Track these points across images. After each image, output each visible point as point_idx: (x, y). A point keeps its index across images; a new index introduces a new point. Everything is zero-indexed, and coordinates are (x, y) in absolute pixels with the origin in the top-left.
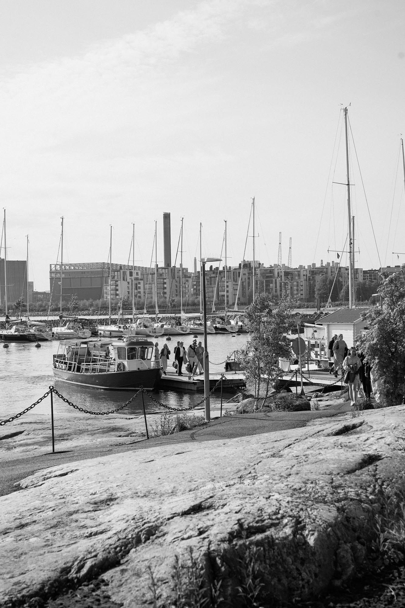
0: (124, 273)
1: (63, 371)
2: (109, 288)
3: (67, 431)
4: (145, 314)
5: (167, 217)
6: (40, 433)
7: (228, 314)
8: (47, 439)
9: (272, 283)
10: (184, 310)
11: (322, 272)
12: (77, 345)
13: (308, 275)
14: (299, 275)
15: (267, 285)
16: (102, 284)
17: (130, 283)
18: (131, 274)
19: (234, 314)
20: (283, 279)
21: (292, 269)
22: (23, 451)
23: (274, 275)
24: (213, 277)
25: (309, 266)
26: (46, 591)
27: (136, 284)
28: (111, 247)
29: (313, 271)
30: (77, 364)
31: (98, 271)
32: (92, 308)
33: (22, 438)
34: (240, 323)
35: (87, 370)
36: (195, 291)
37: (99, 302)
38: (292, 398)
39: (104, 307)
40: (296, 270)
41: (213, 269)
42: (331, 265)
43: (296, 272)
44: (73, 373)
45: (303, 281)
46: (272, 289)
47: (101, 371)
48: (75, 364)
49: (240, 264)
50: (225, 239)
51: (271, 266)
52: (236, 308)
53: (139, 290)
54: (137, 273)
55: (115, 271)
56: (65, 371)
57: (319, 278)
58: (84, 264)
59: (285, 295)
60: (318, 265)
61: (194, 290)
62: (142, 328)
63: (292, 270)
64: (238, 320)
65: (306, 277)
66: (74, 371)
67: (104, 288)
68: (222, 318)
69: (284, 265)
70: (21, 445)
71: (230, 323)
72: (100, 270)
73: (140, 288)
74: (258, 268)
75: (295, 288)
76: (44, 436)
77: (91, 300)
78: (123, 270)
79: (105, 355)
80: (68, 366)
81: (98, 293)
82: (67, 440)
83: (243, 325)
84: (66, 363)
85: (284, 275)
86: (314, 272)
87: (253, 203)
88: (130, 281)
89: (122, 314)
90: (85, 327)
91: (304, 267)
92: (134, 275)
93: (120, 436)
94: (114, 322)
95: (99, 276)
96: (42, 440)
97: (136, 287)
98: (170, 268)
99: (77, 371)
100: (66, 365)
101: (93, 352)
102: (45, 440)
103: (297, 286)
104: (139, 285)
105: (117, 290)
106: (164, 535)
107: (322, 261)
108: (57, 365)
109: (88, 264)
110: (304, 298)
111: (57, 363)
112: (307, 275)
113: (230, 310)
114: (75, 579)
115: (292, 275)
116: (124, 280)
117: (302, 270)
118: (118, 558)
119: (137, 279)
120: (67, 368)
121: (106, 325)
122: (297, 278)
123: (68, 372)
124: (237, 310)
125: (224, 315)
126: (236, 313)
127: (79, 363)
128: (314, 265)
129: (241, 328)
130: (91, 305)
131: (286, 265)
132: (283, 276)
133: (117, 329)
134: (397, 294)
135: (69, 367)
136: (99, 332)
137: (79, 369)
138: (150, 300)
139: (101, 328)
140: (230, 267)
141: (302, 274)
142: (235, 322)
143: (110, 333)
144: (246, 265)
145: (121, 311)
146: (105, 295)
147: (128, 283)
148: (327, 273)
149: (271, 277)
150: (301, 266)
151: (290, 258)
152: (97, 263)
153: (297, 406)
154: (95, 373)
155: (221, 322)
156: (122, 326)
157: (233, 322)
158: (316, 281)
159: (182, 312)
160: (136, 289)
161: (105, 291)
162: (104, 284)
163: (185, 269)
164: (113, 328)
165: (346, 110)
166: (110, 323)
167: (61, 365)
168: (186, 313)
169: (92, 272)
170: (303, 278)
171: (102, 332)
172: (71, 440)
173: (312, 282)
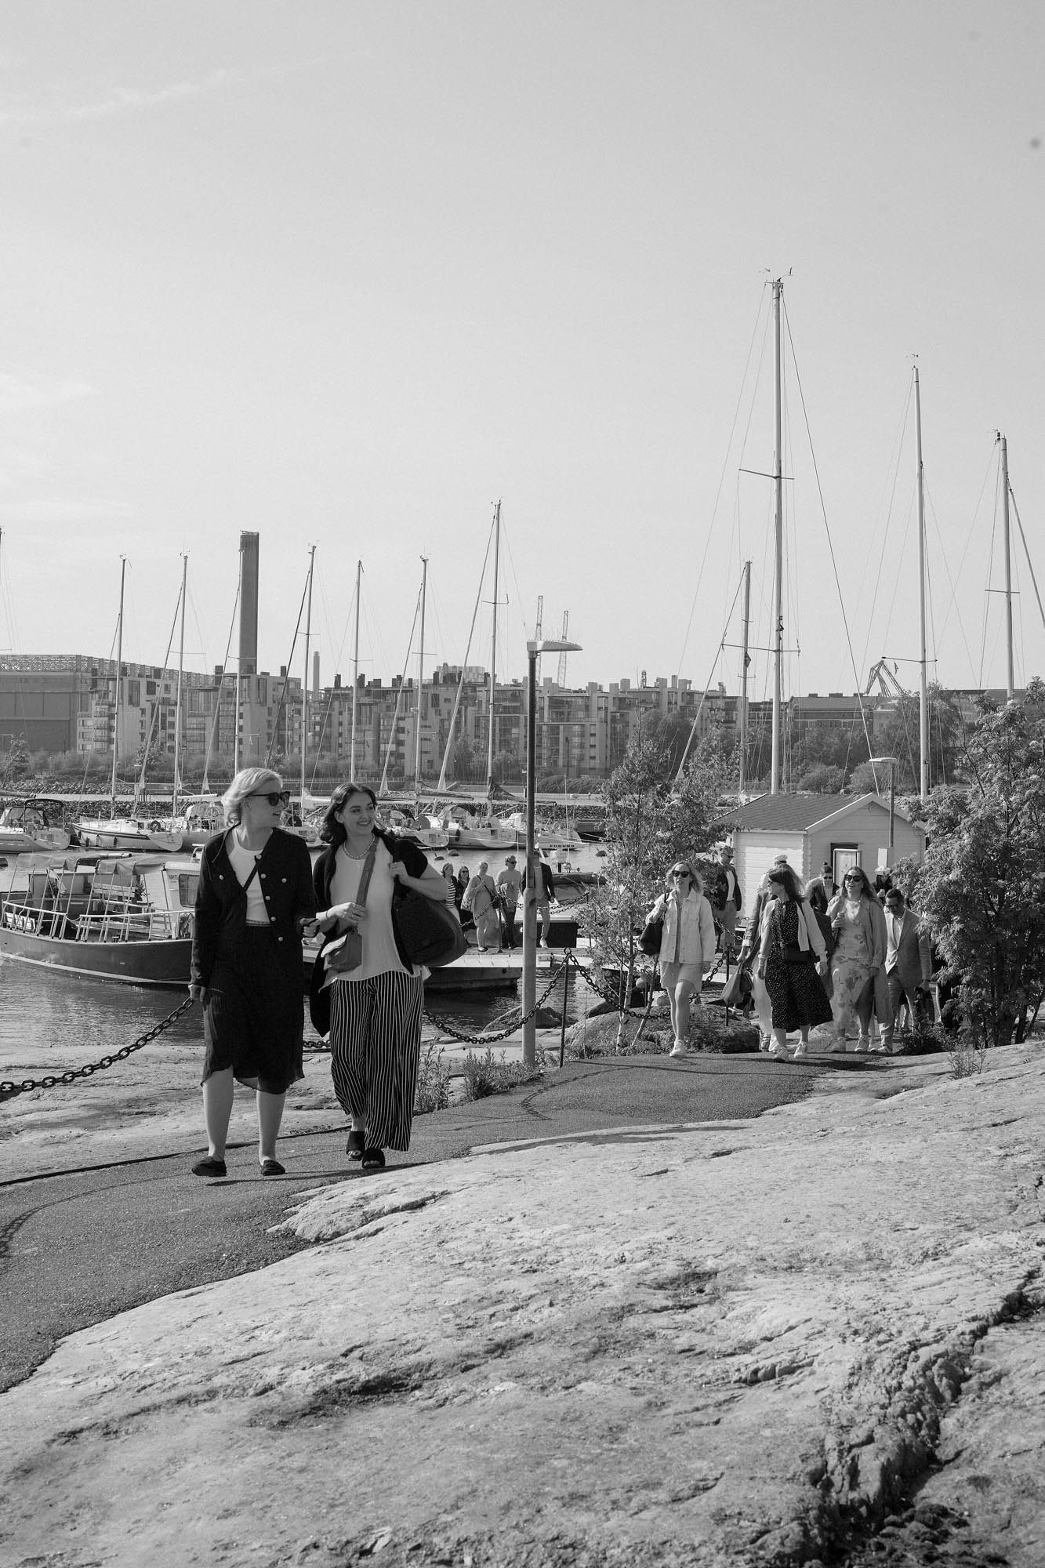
0: (134, 687)
1: (27, 934)
2: (90, 722)
3: (141, 1091)
4: (206, 792)
5: (250, 544)
6: (69, 1095)
7: (424, 800)
8: (96, 1112)
9: (517, 725)
10: (307, 786)
11: (643, 701)
12: (65, 867)
13: (611, 708)
14: (587, 708)
15: (505, 731)
16: (72, 713)
17: (148, 712)
18: (151, 689)
19: (435, 800)
20: (546, 715)
21: (569, 691)
22: (47, 1143)
23: (522, 705)
24: (365, 704)
25: (614, 686)
26: (819, 1541)
27: (164, 715)
28: (121, 615)
29: (622, 700)
30: (66, 918)
31: (63, 678)
32: (45, 774)
33: (24, 1108)
34: (454, 826)
35: (94, 933)
36: (317, 739)
37: (63, 758)
38: (712, 1017)
39: (77, 773)
40: (579, 695)
41: (366, 684)
42: (669, 685)
43: (580, 699)
44: (56, 940)
45: (598, 724)
46: (517, 740)
47: (134, 936)
48: (61, 917)
49: (436, 675)
50: (422, 606)
51: (515, 681)
52: (442, 786)
53: (171, 731)
54: (167, 688)
55: (109, 680)
56: (34, 936)
57: (637, 717)
58: (25, 657)
59: (704, 750)
60: (635, 685)
61: (314, 736)
62: (199, 830)
63: (569, 694)
64: (450, 818)
65: (606, 712)
66: (57, 934)
67: (79, 721)
68: (407, 812)
69: (550, 679)
70: (31, 1126)
71: (427, 825)
72: (68, 673)
73: (172, 725)
74: (482, 686)
75: (576, 740)
76: (84, 1102)
77: (42, 753)
78: (130, 678)
79: (133, 895)
80: (41, 920)
81: (65, 736)
82: (152, 1114)
83: (461, 829)
84: (34, 915)
85: (550, 707)
86: (625, 700)
87: (498, 517)
88: (147, 706)
89: (144, 792)
90: (51, 822)
91: (601, 686)
92: (160, 692)
93: (299, 1108)
94: (123, 812)
95: (64, 690)
96: (83, 1113)
97: (163, 723)
98: (253, 677)
99: (66, 937)
100: (36, 919)
101: (97, 887)
102: (91, 1113)
103: (582, 735)
104: (169, 719)
105: (111, 729)
106: (998, 1379)
107: (644, 673)
108: (10, 920)
109: (37, 658)
110: (597, 766)
111: (8, 915)
112: (606, 708)
113: (428, 789)
114: (861, 1506)
115: (570, 707)
116: (131, 702)
117: (595, 696)
118: (924, 1443)
119: (165, 702)
120: (39, 927)
121: (101, 818)
122: (581, 714)
123: (42, 937)
124: (444, 790)
125: (413, 803)
126: (442, 800)
127: (74, 914)
128: (625, 682)
129: (457, 839)
130: (43, 767)
131: (554, 681)
132: (546, 708)
133: (134, 831)
134: (1021, 753)
135: (43, 924)
136: (85, 835)
137: (71, 933)
138: (199, 757)
139: (90, 826)
140: (410, 680)
141: (594, 708)
142: (442, 822)
143: (116, 841)
144: (449, 677)
145: (142, 784)
146: (80, 741)
147: (143, 711)
148: (657, 705)
149: (516, 710)
150: (593, 686)
151: (563, 664)
152: (61, 657)
153: (730, 1039)
154: (116, 940)
155: (405, 822)
156: (146, 822)
157: (435, 823)
158: (631, 725)
159: (304, 791)
160: (164, 728)
161: (80, 729)
162: (79, 713)
163: (293, 680)
164: (122, 826)
165: (778, 286)
166: (113, 814)
167: (20, 919)
168: (313, 795)
169: (46, 679)
170: (596, 717)
171: (93, 838)
172: (164, 1114)
173: (619, 727)
